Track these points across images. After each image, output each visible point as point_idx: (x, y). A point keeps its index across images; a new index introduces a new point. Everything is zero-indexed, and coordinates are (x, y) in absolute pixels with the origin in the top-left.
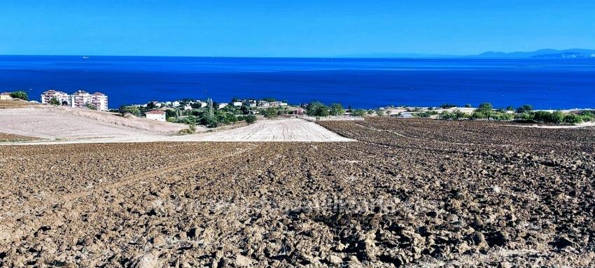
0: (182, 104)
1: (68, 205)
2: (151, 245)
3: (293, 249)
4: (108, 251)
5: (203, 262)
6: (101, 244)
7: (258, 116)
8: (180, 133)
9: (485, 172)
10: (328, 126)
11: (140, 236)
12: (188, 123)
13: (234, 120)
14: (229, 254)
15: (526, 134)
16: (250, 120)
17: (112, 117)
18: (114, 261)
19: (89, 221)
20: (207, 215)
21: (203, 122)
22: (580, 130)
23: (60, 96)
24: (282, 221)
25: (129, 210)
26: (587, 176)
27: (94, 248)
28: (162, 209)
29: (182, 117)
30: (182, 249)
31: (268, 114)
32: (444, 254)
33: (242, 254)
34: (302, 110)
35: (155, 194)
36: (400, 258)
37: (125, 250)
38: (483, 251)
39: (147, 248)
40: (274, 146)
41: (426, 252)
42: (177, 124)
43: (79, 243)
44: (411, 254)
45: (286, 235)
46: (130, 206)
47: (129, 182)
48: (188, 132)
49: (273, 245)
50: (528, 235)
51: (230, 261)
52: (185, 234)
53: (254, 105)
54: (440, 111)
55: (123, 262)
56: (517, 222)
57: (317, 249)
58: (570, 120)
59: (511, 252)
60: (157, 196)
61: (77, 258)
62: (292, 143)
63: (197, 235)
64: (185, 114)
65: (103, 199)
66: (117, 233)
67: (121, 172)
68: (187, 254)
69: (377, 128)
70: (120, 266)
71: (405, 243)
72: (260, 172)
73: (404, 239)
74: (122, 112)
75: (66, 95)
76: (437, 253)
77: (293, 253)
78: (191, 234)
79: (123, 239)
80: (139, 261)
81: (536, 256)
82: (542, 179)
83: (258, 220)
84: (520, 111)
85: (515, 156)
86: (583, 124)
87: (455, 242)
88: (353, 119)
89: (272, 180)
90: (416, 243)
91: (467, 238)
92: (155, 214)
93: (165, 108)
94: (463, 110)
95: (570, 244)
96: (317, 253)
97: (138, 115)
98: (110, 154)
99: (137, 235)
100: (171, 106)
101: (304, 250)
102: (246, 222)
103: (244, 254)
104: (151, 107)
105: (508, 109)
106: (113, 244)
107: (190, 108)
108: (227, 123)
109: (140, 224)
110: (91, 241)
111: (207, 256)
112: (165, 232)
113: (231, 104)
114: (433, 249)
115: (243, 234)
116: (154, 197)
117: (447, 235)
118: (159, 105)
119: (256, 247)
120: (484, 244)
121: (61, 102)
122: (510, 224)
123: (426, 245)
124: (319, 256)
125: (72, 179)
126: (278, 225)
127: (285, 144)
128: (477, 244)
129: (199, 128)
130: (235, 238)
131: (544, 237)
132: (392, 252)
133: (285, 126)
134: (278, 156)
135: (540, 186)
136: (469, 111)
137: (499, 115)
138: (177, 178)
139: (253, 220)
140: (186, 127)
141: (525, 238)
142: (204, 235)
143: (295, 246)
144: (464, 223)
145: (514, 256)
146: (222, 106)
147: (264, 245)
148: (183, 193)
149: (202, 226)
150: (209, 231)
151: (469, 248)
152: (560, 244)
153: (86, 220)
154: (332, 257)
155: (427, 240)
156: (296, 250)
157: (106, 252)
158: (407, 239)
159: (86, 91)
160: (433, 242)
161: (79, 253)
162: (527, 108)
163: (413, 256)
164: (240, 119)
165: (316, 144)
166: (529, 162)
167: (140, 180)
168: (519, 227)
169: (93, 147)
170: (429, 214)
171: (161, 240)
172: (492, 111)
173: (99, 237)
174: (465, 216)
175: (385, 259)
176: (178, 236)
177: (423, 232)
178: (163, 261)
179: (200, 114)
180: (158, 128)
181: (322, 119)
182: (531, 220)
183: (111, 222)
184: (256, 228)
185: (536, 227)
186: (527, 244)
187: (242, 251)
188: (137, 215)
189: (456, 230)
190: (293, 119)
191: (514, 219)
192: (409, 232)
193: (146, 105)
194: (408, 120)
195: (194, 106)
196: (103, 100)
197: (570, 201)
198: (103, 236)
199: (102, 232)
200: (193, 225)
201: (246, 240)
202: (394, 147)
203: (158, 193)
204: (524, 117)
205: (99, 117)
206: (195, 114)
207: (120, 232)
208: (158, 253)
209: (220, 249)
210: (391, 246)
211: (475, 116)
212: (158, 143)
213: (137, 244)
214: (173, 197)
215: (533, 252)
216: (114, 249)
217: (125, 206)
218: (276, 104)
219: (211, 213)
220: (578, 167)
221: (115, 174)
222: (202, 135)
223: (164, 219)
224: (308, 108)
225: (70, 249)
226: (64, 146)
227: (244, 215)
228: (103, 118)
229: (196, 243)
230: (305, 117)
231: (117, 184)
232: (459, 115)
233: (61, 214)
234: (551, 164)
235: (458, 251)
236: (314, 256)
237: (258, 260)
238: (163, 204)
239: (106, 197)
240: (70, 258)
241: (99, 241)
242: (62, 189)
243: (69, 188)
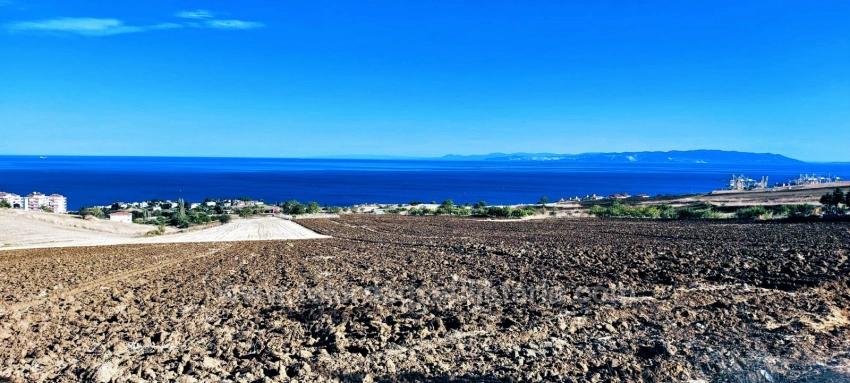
0: (151, 205)
1: (17, 316)
2: (110, 353)
3: (263, 347)
4: (62, 362)
5: (168, 367)
6: (54, 355)
7: (233, 216)
8: (148, 234)
9: (446, 262)
10: (304, 224)
11: (98, 344)
12: (157, 224)
13: (207, 220)
14: (197, 357)
15: (482, 227)
16: (224, 220)
17: (71, 220)
18: (68, 372)
19: (41, 331)
20: (174, 318)
21: (174, 223)
22: (525, 222)
23: (11, 198)
24: (253, 320)
25: (87, 317)
26: (530, 263)
27: (46, 359)
28: (125, 315)
29: (150, 218)
30: (145, 356)
31: (241, 213)
32: (407, 341)
33: (210, 356)
34: (279, 209)
35: (117, 300)
36: (367, 348)
37: (81, 359)
38: (441, 335)
39: (106, 356)
40: (248, 245)
41: (391, 340)
42: (146, 226)
43: (28, 356)
44: (377, 343)
45: (257, 334)
46: (88, 313)
47: (88, 288)
48: (157, 233)
49: (243, 345)
50: (480, 317)
51: (197, 364)
52: (149, 339)
53: (228, 205)
54: (409, 207)
55: (78, 372)
56: (471, 306)
57: (288, 345)
58: (517, 214)
59: (465, 334)
60: (120, 301)
61: (26, 371)
62: (267, 242)
63: (162, 339)
64: (153, 215)
65: (57, 307)
66: (73, 343)
67: (80, 277)
68: (151, 360)
69: (352, 224)
70: (75, 377)
71: (373, 332)
72: (232, 272)
73: (372, 329)
74: (82, 214)
75: (18, 197)
76: (401, 341)
77: (263, 352)
78: (156, 339)
79: (79, 349)
80: (96, 370)
81: (485, 336)
82: (493, 267)
83: (229, 321)
84: (476, 206)
85: (472, 247)
86: (527, 218)
87: (417, 328)
88: (329, 216)
89: (245, 279)
90: (382, 331)
91: (428, 324)
92: (116, 320)
93: (131, 209)
94: (429, 207)
95: (513, 323)
96: (288, 349)
97: (101, 217)
98: (68, 257)
99: (94, 343)
100: (138, 207)
101: (274, 347)
102: (216, 324)
103: (213, 356)
104: (116, 208)
105: (466, 205)
106: (68, 355)
107: (160, 208)
108: (199, 223)
109: (99, 331)
110: (43, 352)
111: (173, 361)
112: (127, 339)
113: (204, 204)
114: (398, 337)
115: (211, 336)
116: (116, 302)
117: (411, 323)
118: (125, 206)
119: (225, 348)
120: (442, 329)
121: (12, 205)
122: (465, 309)
123: (392, 333)
124: (290, 351)
125: (23, 287)
126: (249, 324)
127: (261, 242)
128: (436, 329)
129: (168, 229)
130: (203, 340)
131: (492, 318)
132: (360, 343)
133: (261, 225)
134: (253, 255)
135: (492, 273)
136: (433, 207)
137: (460, 210)
138: (142, 281)
139: (223, 321)
140: (155, 228)
141: (477, 320)
142: (170, 339)
143: (265, 343)
144: (426, 310)
145: (467, 337)
146: (194, 206)
147: (234, 346)
148: (148, 297)
149: (168, 331)
150: (176, 335)
151: (429, 333)
152: (505, 325)
153: (37, 331)
154: (302, 352)
155: (393, 328)
156: (267, 348)
157: (60, 363)
158: (375, 329)
159: (42, 193)
160: (397, 330)
161: (27, 367)
162: (483, 205)
163: (379, 345)
164: (213, 219)
165: (292, 241)
166: (483, 252)
167: (102, 285)
168: (472, 311)
169: (47, 252)
170: (395, 304)
171: (122, 348)
172: (453, 207)
173: (51, 348)
174: (427, 303)
175: (352, 349)
176: (141, 342)
177: (389, 321)
178: (124, 368)
179: (171, 215)
180: (123, 230)
181: (299, 217)
182: (483, 304)
183: (67, 330)
184: (226, 328)
185: (487, 310)
186: (479, 326)
187: (210, 352)
188: (96, 323)
189: (419, 317)
190: (269, 218)
191: (469, 303)
192: (377, 322)
193: (110, 207)
194: (381, 216)
195: (163, 207)
196: (60, 202)
197: (515, 285)
198: (56, 346)
199: (55, 343)
200: (158, 329)
201: (215, 342)
202: (367, 242)
203: (121, 298)
204: (479, 212)
205: (56, 220)
206: (165, 214)
207: (76, 341)
208: (118, 361)
209: (187, 352)
210: (360, 337)
211: (438, 212)
212: (123, 246)
213: (96, 353)
214: (137, 302)
215: (483, 332)
216: (69, 360)
217: (83, 313)
218: (251, 204)
219: (179, 315)
220: (523, 255)
221: (72, 280)
222: (171, 236)
223: (127, 325)
224: (284, 207)
225: (17, 362)
226: (15, 252)
227: (214, 316)
228: (61, 221)
229: (160, 348)
230: (282, 215)
231: (74, 291)
232: (425, 211)
233: (7, 325)
234: (501, 254)
235: (419, 337)
236: (285, 352)
237: (227, 360)
238: (126, 310)
239: (62, 305)
240: (18, 372)
241: (51, 353)
242: (10, 298)
243: (18, 296)
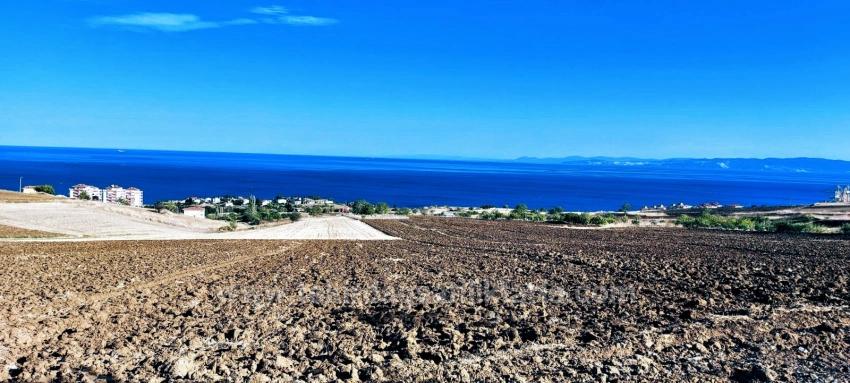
0: (224, 201)
1: (97, 307)
2: (186, 347)
3: (335, 349)
4: (140, 354)
5: (242, 364)
6: (132, 347)
7: (302, 214)
8: (220, 230)
9: (520, 270)
10: (373, 224)
11: (174, 338)
12: (229, 220)
13: (277, 218)
14: (269, 356)
15: (558, 234)
16: (294, 218)
17: (147, 213)
18: (146, 364)
19: (120, 322)
20: (246, 315)
21: (245, 219)
22: (606, 230)
23: (90, 190)
24: (324, 320)
25: (163, 311)
26: (610, 274)
27: (125, 351)
28: (199, 310)
29: (222, 214)
30: (220, 352)
31: (312, 212)
32: (481, 350)
33: (283, 355)
34: (348, 208)
35: (192, 294)
36: (440, 355)
37: (158, 352)
38: (517, 346)
39: (182, 350)
40: (318, 244)
41: (464, 348)
42: (218, 221)
43: (107, 347)
44: (450, 350)
45: (328, 334)
46: (164, 307)
47: (163, 282)
48: (229, 229)
49: (315, 345)
50: (558, 330)
51: (270, 362)
52: (223, 335)
53: (299, 203)
54: (481, 211)
55: (156, 365)
56: (548, 317)
57: (360, 348)
58: (596, 221)
59: (542, 347)
60: (194, 296)
61: (106, 362)
62: (337, 242)
63: (236, 335)
64: (226, 211)
65: (134, 299)
66: (150, 336)
67: (155, 270)
68: (225, 356)
69: (421, 226)
70: (153, 370)
71: (445, 340)
72: (303, 271)
73: (444, 336)
74: (158, 208)
75: (97, 189)
76: (475, 350)
77: (335, 353)
78: (230, 335)
79: (156, 341)
80: (173, 364)
81: (564, 350)
82: (571, 277)
83: (301, 320)
84: (551, 212)
85: (547, 255)
86: (607, 226)
87: (491, 337)
88: (398, 217)
89: (316, 279)
90: (455, 339)
91: (503, 334)
92: (191, 315)
93: (204, 205)
94: (501, 211)
95: (594, 338)
96: (360, 352)
97: (175, 211)
98: (144, 250)
99: (171, 337)
100: (211, 202)
101: (346, 349)
102: (288, 323)
103: (285, 355)
104: (189, 203)
105: (541, 210)
106: (145, 347)
107: (231, 205)
108: (269, 220)
109: (175, 325)
110: (122, 344)
111: (246, 358)
112: (201, 334)
113: (275, 202)
114: (471, 346)
115: (284, 335)
116: (190, 297)
117: (484, 331)
118: (198, 201)
119: (297, 347)
120: (518, 339)
121: (91, 197)
122: (542, 320)
123: (465, 341)
124: (362, 354)
125: (102, 278)
126: (321, 325)
127: (330, 242)
128: (511, 340)
129: (240, 225)
130: (276, 339)
131: (572, 331)
132: (433, 349)
133: (330, 225)
134: (323, 254)
135: (570, 283)
136: (506, 212)
137: (534, 215)
138: (215, 277)
139: (295, 320)
140: (227, 224)
141: (555, 333)
142: (243, 336)
143: (337, 345)
144: (500, 319)
145: (545, 350)
146: (265, 203)
147: (306, 346)
148: (221, 293)
149: (241, 327)
150: (249, 332)
151: (504, 343)
152: (585, 339)
153: (116, 322)
154: (375, 356)
155: (466, 336)
156: (338, 350)
157: (138, 355)
158: (447, 336)
159: (120, 186)
160: (471, 338)
161: (107, 357)
162: (559, 210)
163: (452, 353)
164: (284, 216)
165: (361, 242)
166: (559, 261)
167: (176, 279)
168: (550, 322)
169: (125, 244)
170: (468, 311)
171: (197, 343)
172: (527, 212)
173: (130, 339)
174: (501, 312)
175: (425, 356)
176: (215, 338)
177: (462, 328)
178: (199, 363)
179: (242, 211)
180: (196, 225)
181: (368, 217)
182: (560, 316)
183: (144, 323)
184: (298, 328)
185: (565, 323)
186: (557, 338)
187: (282, 351)
188: (171, 316)
189: (493, 326)
190: (339, 218)
191: (545, 314)
192: (450, 329)
193: (184, 202)
194: (451, 219)
195: (235, 203)
196: (137, 195)
197: (596, 297)
198: (135, 338)
199: (134, 335)
200: (232, 326)
201: (287, 341)
202: (437, 245)
203: (195, 293)
204: (555, 218)
205: (133, 213)
206: (237, 210)
207: (153, 334)
208: (195, 356)
209: (260, 350)
210: (432, 344)
211: (511, 216)
212: (196, 241)
213: (173, 347)
214: (210, 297)
215: (562, 346)
216: (146, 352)
217: (159, 307)
218: (321, 202)
219: (252, 313)
220: (603, 266)
221: (149, 273)
222: (243, 233)
223: (202, 320)
224: (354, 207)
225: (97, 352)
226: (94, 243)
227: (286, 315)
228: (137, 214)
229: (234, 345)
230: (351, 214)
231: (151, 284)
232: (498, 215)
233: (88, 315)
234: (579, 263)
235: (494, 347)
236: (356, 355)
237: (299, 360)
238: (200, 305)
239: (139, 298)
240: (98, 362)
241: (130, 344)
242: (90, 289)
243: (97, 287)
